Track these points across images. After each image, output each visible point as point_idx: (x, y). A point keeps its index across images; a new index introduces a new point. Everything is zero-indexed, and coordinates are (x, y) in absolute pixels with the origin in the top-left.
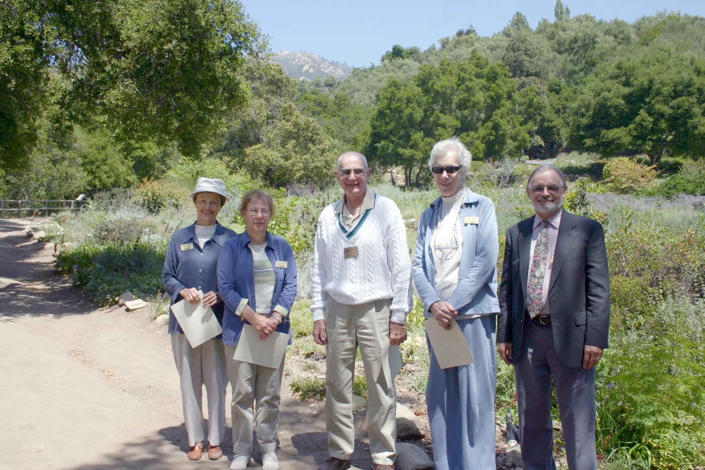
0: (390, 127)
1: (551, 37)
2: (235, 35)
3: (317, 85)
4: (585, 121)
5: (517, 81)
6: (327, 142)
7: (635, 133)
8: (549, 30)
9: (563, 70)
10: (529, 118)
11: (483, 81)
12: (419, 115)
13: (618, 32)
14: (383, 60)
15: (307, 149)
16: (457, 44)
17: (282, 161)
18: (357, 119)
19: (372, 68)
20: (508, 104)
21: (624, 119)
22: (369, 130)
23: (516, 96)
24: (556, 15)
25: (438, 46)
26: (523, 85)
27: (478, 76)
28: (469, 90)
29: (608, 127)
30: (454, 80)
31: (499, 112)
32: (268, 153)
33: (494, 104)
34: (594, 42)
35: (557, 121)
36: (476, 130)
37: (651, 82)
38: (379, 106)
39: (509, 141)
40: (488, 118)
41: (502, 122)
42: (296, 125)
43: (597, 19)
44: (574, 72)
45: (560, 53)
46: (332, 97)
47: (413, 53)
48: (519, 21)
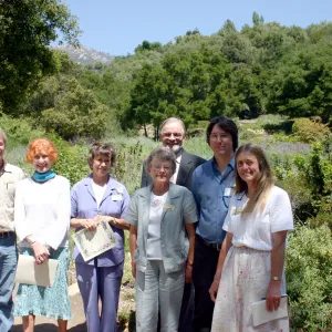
0: (144, 97)
1: (252, 36)
2: (50, 15)
3: (90, 68)
4: (279, 93)
5: (232, 65)
6: (100, 107)
7: (312, 102)
8: (250, 32)
9: (261, 59)
10: (241, 91)
11: (210, 66)
12: (164, 88)
13: (295, 34)
14: (136, 50)
15: (87, 112)
16: (188, 40)
17: (68, 121)
18: (120, 91)
19: (129, 56)
20: (226, 81)
21: (305, 93)
22: (129, 98)
23: (232, 76)
24: (254, 21)
25: (174, 42)
26: (235, 69)
27: (205, 61)
28: (199, 71)
29: (295, 97)
30: (189, 65)
31: (220, 87)
32: (58, 114)
33: (216, 81)
34: (281, 40)
35: (258, 94)
36: (204, 99)
37: (322, 67)
38: (136, 82)
39: (227, 107)
40: (213, 90)
41: (222, 94)
42: (78, 94)
43: (282, 25)
44: (268, 60)
45: (258, 47)
46: (101, 76)
47: (157, 46)
48: (229, 25)
